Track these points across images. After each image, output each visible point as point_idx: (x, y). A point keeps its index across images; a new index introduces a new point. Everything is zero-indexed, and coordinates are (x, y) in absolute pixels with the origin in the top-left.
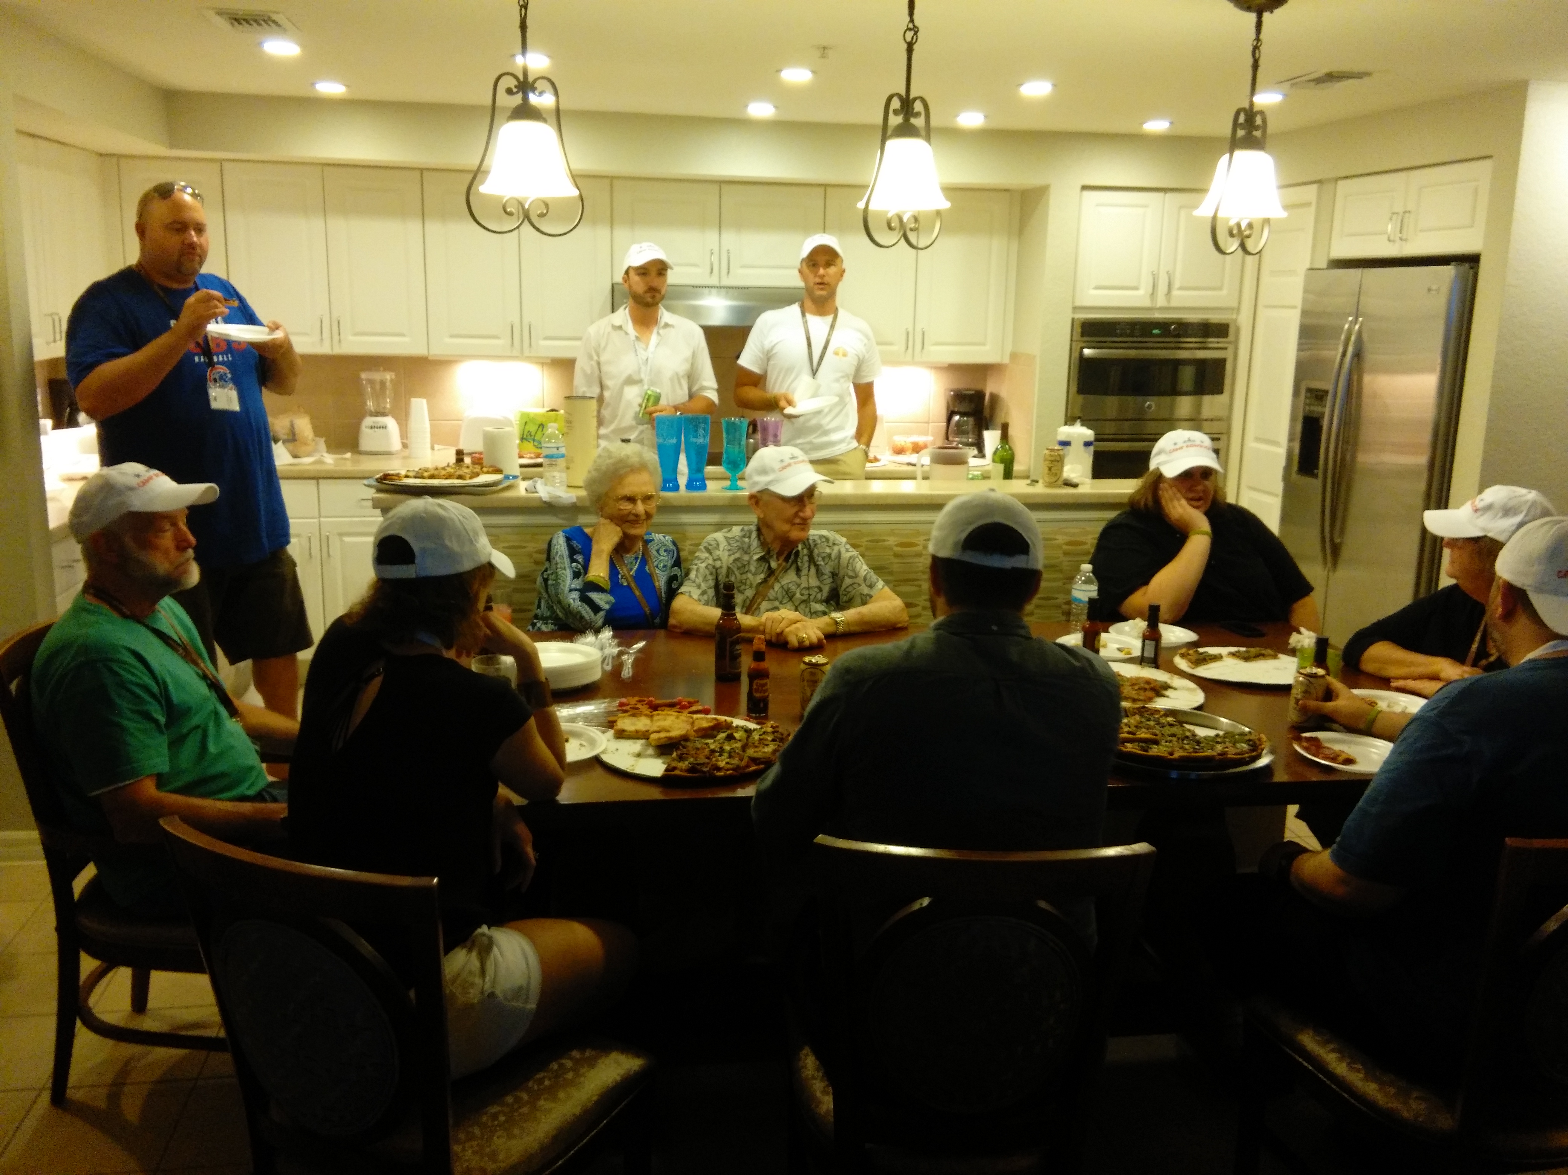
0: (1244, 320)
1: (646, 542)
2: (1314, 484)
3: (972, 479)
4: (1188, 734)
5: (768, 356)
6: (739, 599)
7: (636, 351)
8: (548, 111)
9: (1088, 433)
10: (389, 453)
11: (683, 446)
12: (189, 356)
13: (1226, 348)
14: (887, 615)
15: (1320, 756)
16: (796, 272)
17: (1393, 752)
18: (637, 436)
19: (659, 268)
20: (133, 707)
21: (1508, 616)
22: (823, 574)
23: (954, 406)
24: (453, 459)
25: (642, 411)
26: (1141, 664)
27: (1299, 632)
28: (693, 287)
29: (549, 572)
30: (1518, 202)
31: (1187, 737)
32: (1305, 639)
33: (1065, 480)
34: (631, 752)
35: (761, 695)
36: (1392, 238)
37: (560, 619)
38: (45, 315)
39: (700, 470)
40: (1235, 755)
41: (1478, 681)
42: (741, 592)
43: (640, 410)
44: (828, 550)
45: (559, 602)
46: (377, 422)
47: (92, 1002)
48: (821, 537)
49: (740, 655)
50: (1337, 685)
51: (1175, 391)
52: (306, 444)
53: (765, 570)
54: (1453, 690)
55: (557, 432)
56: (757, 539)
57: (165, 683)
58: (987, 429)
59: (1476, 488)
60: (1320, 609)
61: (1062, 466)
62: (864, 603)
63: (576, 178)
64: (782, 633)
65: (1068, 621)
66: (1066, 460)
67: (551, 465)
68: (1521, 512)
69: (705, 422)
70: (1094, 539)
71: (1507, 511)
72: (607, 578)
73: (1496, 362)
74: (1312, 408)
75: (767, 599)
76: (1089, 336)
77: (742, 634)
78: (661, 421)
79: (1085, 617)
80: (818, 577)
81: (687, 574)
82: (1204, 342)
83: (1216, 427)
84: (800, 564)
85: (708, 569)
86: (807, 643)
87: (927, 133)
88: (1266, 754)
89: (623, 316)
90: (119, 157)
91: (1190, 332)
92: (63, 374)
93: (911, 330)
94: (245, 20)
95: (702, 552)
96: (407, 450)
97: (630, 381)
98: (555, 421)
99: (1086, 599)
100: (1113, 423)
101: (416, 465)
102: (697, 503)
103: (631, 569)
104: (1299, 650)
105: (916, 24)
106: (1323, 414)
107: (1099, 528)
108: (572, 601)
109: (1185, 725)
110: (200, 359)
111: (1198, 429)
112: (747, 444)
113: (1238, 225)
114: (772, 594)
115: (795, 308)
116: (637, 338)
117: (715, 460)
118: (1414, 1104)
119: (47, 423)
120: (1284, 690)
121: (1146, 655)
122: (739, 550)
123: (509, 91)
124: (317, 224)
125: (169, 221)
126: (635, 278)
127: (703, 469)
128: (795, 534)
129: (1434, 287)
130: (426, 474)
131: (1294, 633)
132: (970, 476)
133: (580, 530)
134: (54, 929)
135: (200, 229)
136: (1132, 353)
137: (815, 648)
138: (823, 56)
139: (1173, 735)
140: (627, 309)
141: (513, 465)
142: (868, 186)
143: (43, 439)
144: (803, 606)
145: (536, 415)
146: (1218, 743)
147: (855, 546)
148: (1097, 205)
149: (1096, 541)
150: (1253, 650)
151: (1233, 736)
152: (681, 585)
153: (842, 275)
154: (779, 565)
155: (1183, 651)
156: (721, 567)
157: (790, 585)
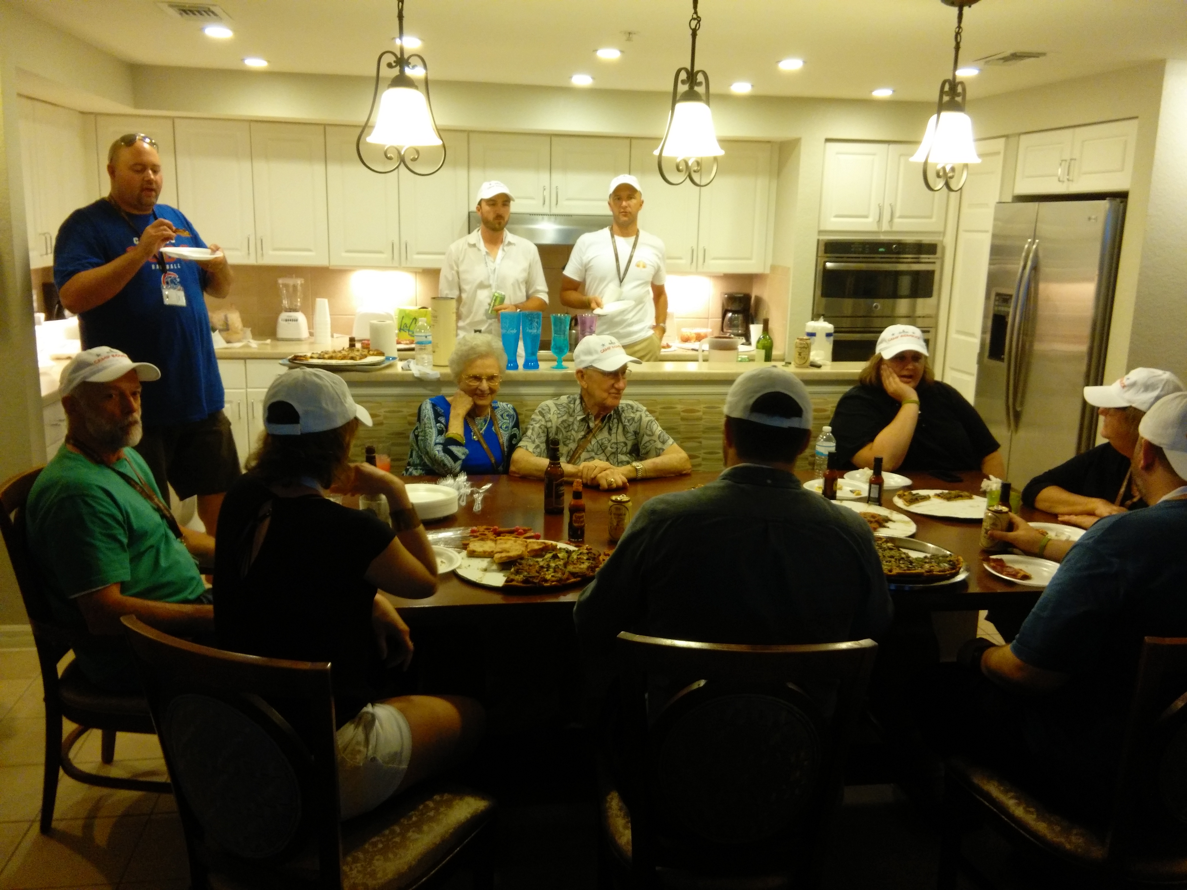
0: (948, 241)
1: (494, 408)
2: (1000, 367)
3: (741, 361)
4: (903, 556)
5: (586, 269)
6: (563, 450)
7: (486, 263)
8: (419, 81)
9: (829, 327)
10: (299, 340)
11: (521, 336)
12: (148, 265)
13: (934, 263)
14: (675, 464)
15: (1005, 573)
16: (607, 204)
17: (1060, 570)
18: (488, 327)
19: (504, 200)
20: (104, 531)
21: (1148, 467)
22: (628, 432)
23: (728, 305)
24: (347, 345)
25: (491, 309)
26: (868, 503)
27: (989, 479)
28: (530, 214)
29: (419, 430)
30: (1157, 152)
31: (903, 558)
32: (993, 484)
33: (811, 362)
34: (480, 567)
35: (580, 524)
36: (1061, 179)
37: (427, 465)
38: (40, 234)
39: (534, 354)
40: (939, 572)
41: (1126, 516)
42: (565, 445)
43: (490, 308)
44: (632, 415)
45: (427, 453)
46: (291, 316)
47: (71, 755)
48: (627, 405)
49: (563, 494)
50: (1017, 519)
51: (895, 295)
52: (236, 333)
53: (585, 429)
54: (1107, 523)
55: (425, 324)
56: (580, 405)
57: (127, 513)
58: (753, 323)
59: (1124, 370)
60: (1005, 462)
61: (809, 352)
62: (658, 455)
63: (441, 131)
64: (595, 477)
65: (813, 469)
66: (813, 347)
67: (421, 349)
68: (1158, 388)
69: (538, 318)
70: (833, 407)
71: (1147, 387)
72: (462, 435)
73: (1140, 274)
74: (1000, 308)
75: (586, 450)
76: (831, 252)
77: (565, 479)
78: (505, 316)
79: (826, 467)
80: (624, 435)
81: (524, 433)
82: (918, 258)
83: (927, 322)
84: (611, 425)
85: (541, 428)
86: (614, 485)
87: (707, 99)
88: (963, 571)
89: (476, 236)
90: (96, 115)
91: (907, 250)
92: (52, 280)
93: (695, 248)
94: (191, 11)
95: (537, 415)
96: (313, 338)
97: (482, 286)
98: (425, 316)
99: (827, 453)
100: (849, 319)
101: (319, 350)
102: (532, 379)
103: (481, 429)
104: (989, 492)
105: (699, 15)
106: (1008, 313)
107: (837, 399)
108: (437, 452)
109: (901, 549)
110: (156, 267)
111: (913, 324)
112: (570, 335)
113: (944, 169)
114: (589, 447)
115: (606, 231)
116: (487, 253)
117: (545, 346)
118: (1073, 839)
119: (40, 316)
120: (976, 523)
121: (872, 495)
122: (565, 413)
123: (390, 65)
124: (246, 165)
125: (132, 163)
126: (486, 208)
127: (536, 352)
128: (610, 402)
129: (1093, 217)
130: (326, 356)
131: (985, 480)
132: (739, 359)
133: (443, 398)
134: (42, 700)
135: (155, 169)
136: (863, 266)
137: (620, 489)
138: (629, 39)
139: (892, 557)
140: (480, 232)
141: (392, 350)
142: (661, 139)
143: (37, 328)
144: (612, 457)
145: (411, 311)
146: (926, 563)
147: (651, 412)
148: (838, 153)
149: (834, 409)
150: (954, 492)
151: (938, 558)
152: (520, 440)
153: (641, 205)
154: (596, 425)
155: (901, 492)
156: (551, 427)
157: (604, 440)
